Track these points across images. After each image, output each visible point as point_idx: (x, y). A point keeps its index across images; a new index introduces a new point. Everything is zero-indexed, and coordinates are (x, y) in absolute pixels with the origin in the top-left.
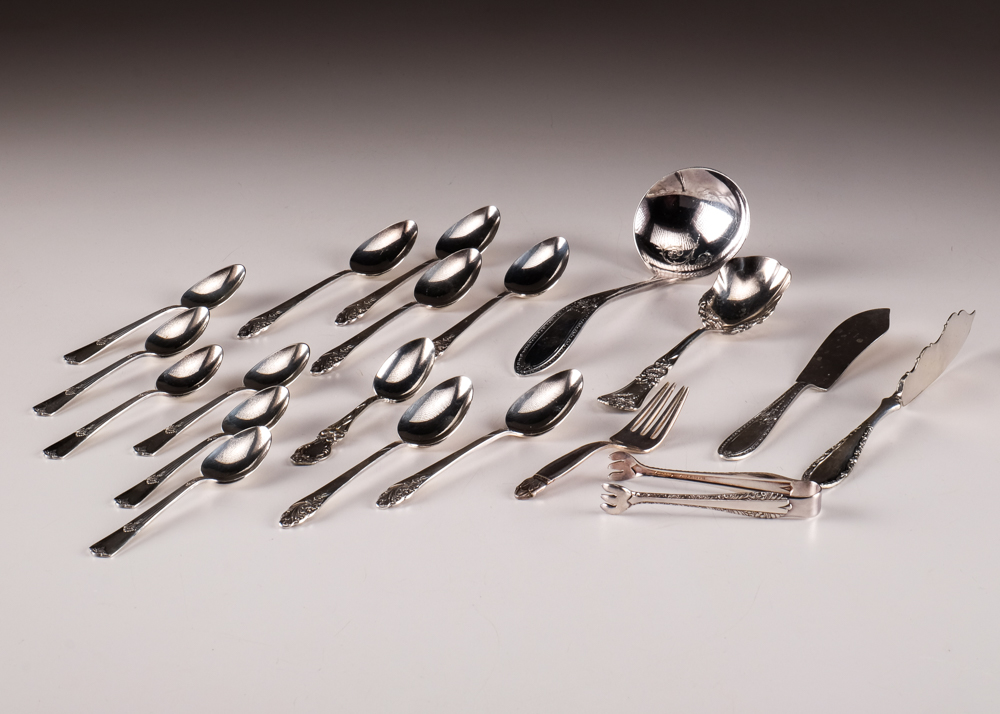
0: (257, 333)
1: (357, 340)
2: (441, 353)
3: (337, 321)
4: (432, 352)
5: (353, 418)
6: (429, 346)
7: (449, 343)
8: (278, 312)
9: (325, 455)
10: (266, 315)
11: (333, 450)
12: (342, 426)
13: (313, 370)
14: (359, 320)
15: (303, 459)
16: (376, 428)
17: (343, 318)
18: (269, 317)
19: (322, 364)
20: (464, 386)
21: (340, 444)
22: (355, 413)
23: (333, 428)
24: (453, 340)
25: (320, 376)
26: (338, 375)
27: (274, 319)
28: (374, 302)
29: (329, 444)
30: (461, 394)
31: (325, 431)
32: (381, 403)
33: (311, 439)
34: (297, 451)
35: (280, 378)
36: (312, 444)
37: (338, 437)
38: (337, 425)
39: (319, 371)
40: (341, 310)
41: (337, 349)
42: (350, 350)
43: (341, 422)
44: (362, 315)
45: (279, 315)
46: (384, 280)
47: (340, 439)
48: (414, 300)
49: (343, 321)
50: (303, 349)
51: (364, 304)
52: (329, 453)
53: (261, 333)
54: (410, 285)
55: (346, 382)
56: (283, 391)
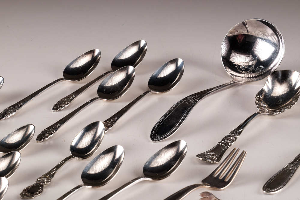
0: (9, 117)
1: (63, 121)
2: (110, 128)
3: (53, 109)
4: (103, 129)
5: (56, 170)
6: (101, 126)
7: (114, 122)
8: (21, 104)
9: (39, 193)
10: (14, 106)
11: (44, 190)
12: (50, 175)
13: (37, 140)
14: (65, 108)
15: (27, 195)
16: (70, 176)
17: (57, 107)
18: (15, 107)
19: (42, 136)
20: (120, 151)
21: (48, 186)
22: (58, 167)
23: (45, 176)
24: (117, 120)
25: (41, 143)
26: (51, 142)
27: (18, 108)
28: (74, 98)
29: (42, 186)
30: (117, 157)
31: (40, 178)
32: (74, 160)
33: (32, 183)
34: (24, 190)
35: (17, 146)
36: (33, 186)
37: (47, 182)
38: (47, 174)
39: (41, 140)
40: (56, 102)
41: (51, 127)
42: (59, 127)
43: (49, 173)
44: (67, 105)
45: (21, 106)
46: (82, 83)
47: (49, 183)
48: (97, 96)
49: (57, 109)
50: (31, 128)
51: (69, 99)
52: (41, 192)
53: (11, 117)
54: (95, 87)
55: (55, 147)
56: (17, 154)
